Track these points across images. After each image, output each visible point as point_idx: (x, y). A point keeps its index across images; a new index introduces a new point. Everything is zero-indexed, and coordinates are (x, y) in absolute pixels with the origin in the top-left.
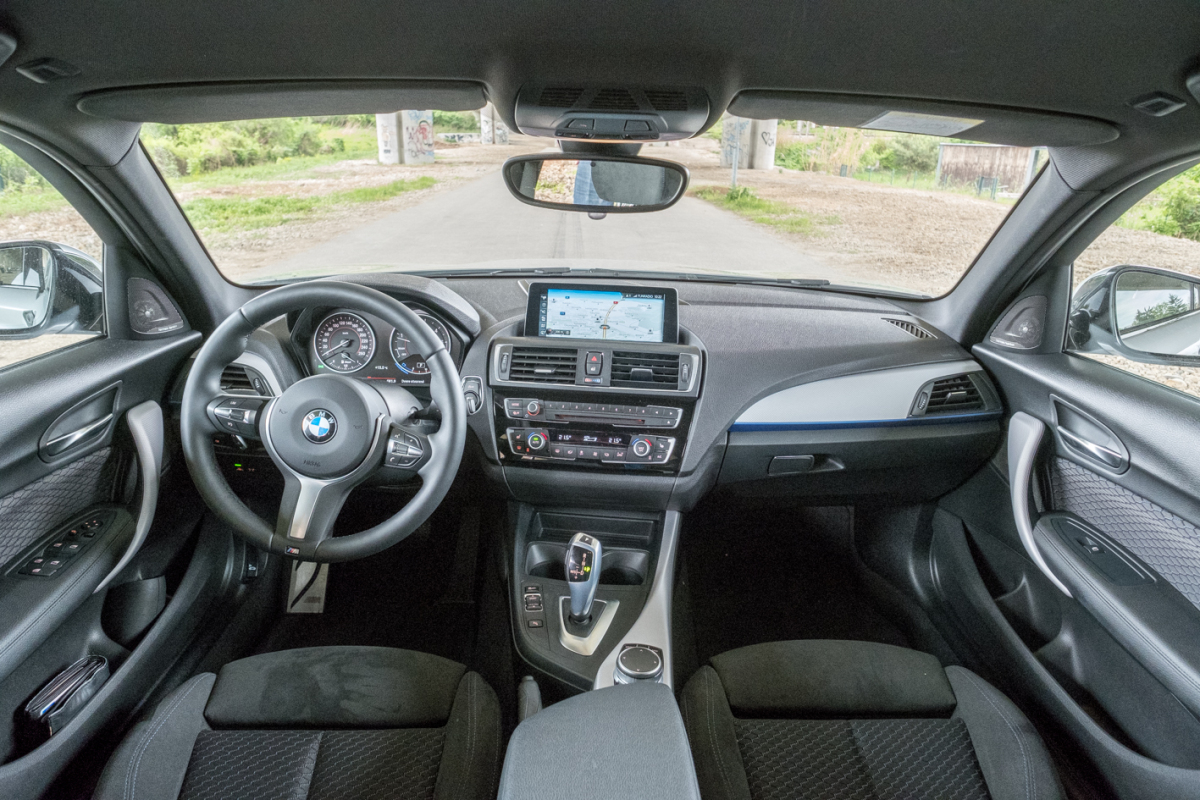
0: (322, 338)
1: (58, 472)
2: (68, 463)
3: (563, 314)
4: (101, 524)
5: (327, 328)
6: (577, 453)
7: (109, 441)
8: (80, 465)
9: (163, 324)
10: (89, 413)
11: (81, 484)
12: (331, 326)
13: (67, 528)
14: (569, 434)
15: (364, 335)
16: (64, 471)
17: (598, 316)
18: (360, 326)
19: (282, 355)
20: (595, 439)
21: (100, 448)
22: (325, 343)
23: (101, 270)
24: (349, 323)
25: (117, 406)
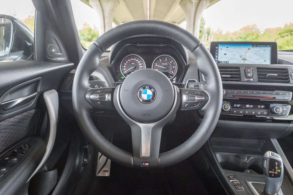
0: (123, 66)
1: (8, 120)
2: (14, 115)
3: (225, 54)
4: (30, 146)
5: (125, 61)
6: (245, 112)
7: (35, 106)
8: (20, 116)
9: (59, 56)
10: (26, 91)
11: (21, 126)
12: (127, 60)
13: (12, 149)
14: (239, 104)
15: (141, 64)
16: (12, 119)
17: (241, 55)
18: (139, 61)
19: (108, 71)
20: (252, 106)
21: (30, 109)
22: (125, 68)
23: (33, 37)
24: (135, 59)
25: (39, 89)
